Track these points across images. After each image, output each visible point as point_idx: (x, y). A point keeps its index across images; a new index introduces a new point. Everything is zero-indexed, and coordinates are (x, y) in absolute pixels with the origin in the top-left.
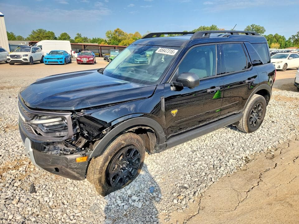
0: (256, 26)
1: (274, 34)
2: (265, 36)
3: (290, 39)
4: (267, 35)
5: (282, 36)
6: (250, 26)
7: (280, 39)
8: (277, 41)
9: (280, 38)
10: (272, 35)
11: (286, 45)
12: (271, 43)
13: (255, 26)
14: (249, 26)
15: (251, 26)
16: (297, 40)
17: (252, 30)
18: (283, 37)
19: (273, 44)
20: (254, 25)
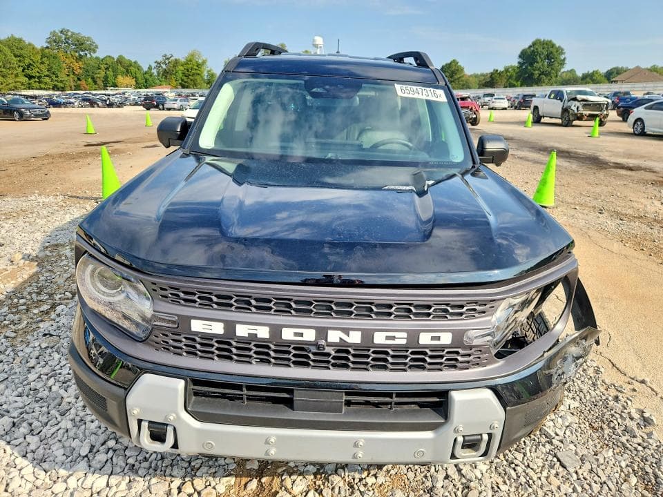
0: (73, 33)
1: (116, 57)
2: (97, 58)
3: (150, 68)
4: (101, 57)
5: (133, 61)
6: (57, 31)
7: (132, 68)
8: (127, 71)
9: (131, 65)
10: (113, 58)
11: (146, 82)
12: (116, 76)
13: (70, 34)
14: (54, 31)
15: (61, 32)
16: (168, 72)
17: (67, 42)
18: (135, 62)
19: (120, 79)
20: (68, 31)
